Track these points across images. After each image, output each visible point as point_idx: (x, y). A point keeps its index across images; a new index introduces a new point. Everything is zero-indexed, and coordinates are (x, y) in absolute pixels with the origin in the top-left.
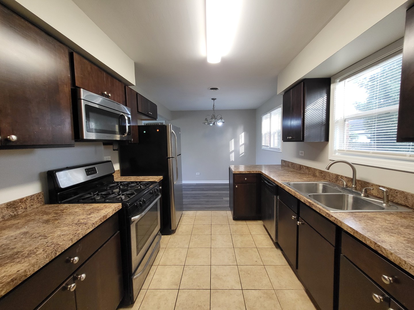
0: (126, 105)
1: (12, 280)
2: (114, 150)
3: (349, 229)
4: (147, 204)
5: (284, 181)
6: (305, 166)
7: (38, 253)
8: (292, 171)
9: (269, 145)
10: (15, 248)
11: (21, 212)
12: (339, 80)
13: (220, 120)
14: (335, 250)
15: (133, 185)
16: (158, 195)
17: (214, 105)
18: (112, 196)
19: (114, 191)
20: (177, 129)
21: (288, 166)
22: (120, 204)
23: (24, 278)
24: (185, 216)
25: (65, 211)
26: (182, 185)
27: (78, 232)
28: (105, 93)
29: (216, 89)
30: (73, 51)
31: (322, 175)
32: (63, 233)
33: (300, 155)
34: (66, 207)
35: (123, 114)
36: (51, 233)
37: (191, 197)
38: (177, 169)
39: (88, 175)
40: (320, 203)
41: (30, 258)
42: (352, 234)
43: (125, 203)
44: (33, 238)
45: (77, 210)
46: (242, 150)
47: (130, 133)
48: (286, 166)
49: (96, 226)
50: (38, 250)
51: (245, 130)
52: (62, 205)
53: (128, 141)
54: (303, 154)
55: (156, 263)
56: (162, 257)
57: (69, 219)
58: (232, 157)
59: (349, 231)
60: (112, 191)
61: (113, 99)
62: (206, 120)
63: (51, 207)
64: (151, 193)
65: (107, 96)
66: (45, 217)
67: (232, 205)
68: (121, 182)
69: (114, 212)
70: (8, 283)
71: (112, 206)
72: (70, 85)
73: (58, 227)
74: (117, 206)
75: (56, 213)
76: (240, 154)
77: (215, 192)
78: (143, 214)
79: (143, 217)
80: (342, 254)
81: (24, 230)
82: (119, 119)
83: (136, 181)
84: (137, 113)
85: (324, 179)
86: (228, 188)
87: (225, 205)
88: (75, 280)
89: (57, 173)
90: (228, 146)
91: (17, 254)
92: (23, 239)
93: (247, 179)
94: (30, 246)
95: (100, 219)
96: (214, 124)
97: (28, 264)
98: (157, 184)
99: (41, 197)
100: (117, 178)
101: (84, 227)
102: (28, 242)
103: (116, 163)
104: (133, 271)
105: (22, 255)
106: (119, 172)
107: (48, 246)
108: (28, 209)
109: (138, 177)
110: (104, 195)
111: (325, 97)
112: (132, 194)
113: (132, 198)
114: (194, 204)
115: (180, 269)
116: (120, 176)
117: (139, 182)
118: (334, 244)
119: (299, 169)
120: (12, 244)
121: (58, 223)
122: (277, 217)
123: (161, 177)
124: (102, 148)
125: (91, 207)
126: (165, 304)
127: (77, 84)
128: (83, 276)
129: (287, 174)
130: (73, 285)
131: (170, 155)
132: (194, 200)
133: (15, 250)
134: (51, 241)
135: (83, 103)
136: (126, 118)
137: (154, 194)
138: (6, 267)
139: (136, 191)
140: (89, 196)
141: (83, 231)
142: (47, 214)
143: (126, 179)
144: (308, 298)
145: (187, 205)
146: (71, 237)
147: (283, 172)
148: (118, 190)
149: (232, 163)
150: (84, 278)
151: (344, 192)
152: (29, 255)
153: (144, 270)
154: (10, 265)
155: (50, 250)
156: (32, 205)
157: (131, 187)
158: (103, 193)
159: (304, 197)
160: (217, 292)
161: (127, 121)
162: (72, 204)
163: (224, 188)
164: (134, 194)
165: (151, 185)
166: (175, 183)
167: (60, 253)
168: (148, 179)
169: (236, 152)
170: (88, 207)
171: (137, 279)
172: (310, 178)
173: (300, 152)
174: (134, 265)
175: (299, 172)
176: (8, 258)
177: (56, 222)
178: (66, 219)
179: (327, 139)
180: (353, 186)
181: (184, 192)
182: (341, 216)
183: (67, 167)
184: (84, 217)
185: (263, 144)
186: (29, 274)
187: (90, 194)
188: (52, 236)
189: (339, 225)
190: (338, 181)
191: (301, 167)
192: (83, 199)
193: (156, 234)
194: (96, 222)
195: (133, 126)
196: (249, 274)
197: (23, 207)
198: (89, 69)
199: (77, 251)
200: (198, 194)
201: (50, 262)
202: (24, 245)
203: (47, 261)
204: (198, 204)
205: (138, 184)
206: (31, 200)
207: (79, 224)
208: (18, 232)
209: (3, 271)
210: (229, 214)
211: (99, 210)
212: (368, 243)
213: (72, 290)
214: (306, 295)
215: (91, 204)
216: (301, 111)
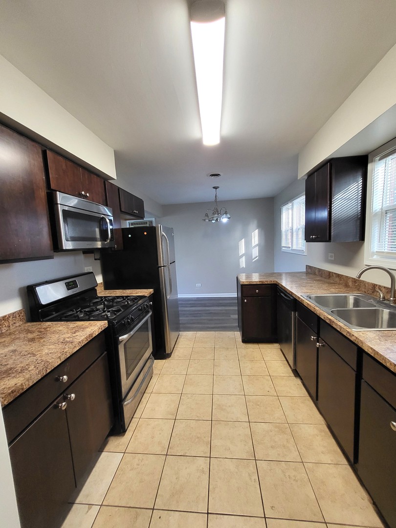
0: (107, 205)
1: (12, 391)
2: (95, 259)
3: (370, 350)
4: (136, 323)
5: (305, 293)
6: (335, 273)
7: (30, 369)
8: (318, 280)
9: (291, 246)
10: (7, 364)
11: (4, 331)
12: (378, 158)
13: (225, 215)
14: (356, 374)
15: (119, 300)
16: (148, 312)
17: (216, 196)
18: (97, 312)
19: (98, 307)
20: (169, 231)
21: (315, 274)
22: (106, 321)
23: (21, 391)
24: (182, 337)
25: (48, 329)
26: (177, 300)
27: (65, 350)
28: (83, 193)
29: (217, 175)
30: (46, 149)
31: (356, 285)
32: (50, 352)
33: (329, 258)
34: (49, 325)
35: (104, 216)
36: (39, 351)
37: (190, 314)
38: (170, 280)
39: (68, 289)
40: (342, 320)
41: (24, 374)
42: (372, 355)
43: (111, 320)
44: (22, 356)
45: (61, 328)
46: (255, 252)
47: (113, 239)
48: (313, 273)
49: (83, 345)
50: (29, 366)
51: (259, 227)
52: (44, 323)
53: (111, 248)
54: (333, 258)
55: (149, 390)
56: (155, 384)
57: (54, 338)
58: (243, 263)
59: (370, 352)
60: (96, 308)
61: (92, 200)
62: (207, 215)
63: (34, 325)
64: (139, 310)
65: (85, 197)
66: (30, 336)
67: (241, 324)
68: (105, 297)
69: (100, 330)
70: (10, 394)
71: (98, 324)
72: (45, 188)
73: (44, 345)
74: (103, 324)
75: (41, 332)
76: (253, 257)
77: (220, 308)
78: (132, 333)
79: (132, 336)
80: (363, 379)
81: (11, 348)
82: (100, 222)
83: (123, 295)
84: (120, 212)
85: (358, 290)
86: (235, 303)
87: (232, 325)
88: (65, 399)
89: (36, 288)
90: (237, 248)
91: (11, 370)
92: (13, 357)
93: (258, 292)
94: (21, 362)
95: (86, 338)
96: (217, 221)
97: (23, 379)
98: (147, 298)
99: (22, 314)
100: (100, 293)
101: (70, 345)
102: (18, 359)
103: (98, 274)
104: (123, 396)
105: (16, 371)
106: (102, 285)
107: (38, 363)
108: (11, 327)
109: (124, 291)
110: (87, 311)
111: (360, 181)
112: (119, 311)
113: (119, 315)
114: (194, 323)
115: (176, 398)
116: (103, 290)
117: (126, 296)
118: (355, 368)
119: (327, 277)
120: (4, 361)
121: (44, 341)
122: (295, 339)
123: (151, 291)
124: (81, 257)
125: (75, 325)
126: (160, 434)
127: (53, 186)
128: (73, 395)
129: (310, 285)
130: (64, 404)
131: (161, 263)
132: (193, 318)
133: (9, 366)
134: (40, 359)
135: (60, 209)
136: (108, 221)
137: (143, 311)
138: (5, 381)
139: (123, 307)
140: (71, 313)
141: (70, 350)
142: (31, 332)
143: (111, 293)
144: (330, 434)
145: (184, 324)
146: (59, 355)
147: (306, 281)
148: (102, 306)
149: (243, 270)
150: (74, 398)
151: (380, 307)
152: (22, 371)
153: (135, 396)
154: (6, 379)
155: (41, 367)
156: (14, 323)
157: (116, 303)
158: (87, 310)
159: (324, 313)
160: (220, 424)
161: (109, 224)
162: (54, 322)
163: (232, 303)
164: (121, 310)
165: (139, 300)
166: (168, 297)
167: (50, 370)
168: (136, 293)
169: (248, 256)
170: (72, 325)
171: (128, 406)
172: (340, 288)
173: (330, 254)
174: (124, 389)
175: (328, 281)
176: (4, 373)
177: (42, 341)
178: (50, 337)
179: (362, 238)
180: (392, 299)
181: (180, 309)
182: (363, 335)
183: (46, 281)
184: (69, 335)
185: (283, 244)
186: (26, 387)
187: (73, 311)
188: (40, 354)
189: (360, 346)
190: (376, 293)
191: (330, 275)
192: (66, 317)
193: (148, 357)
194: (82, 340)
195: (116, 229)
196: (258, 405)
197: (7, 325)
198: (64, 167)
199: (66, 370)
200: (199, 311)
201: (42, 379)
202: (15, 362)
203: (40, 377)
204: (198, 323)
205: (124, 299)
206: (13, 318)
207: (64, 342)
208: (6, 350)
209: (2, 384)
210: (238, 335)
211: (84, 328)
212: (388, 365)
213: (64, 408)
214: (327, 430)
215: (74, 322)
216: (327, 202)
